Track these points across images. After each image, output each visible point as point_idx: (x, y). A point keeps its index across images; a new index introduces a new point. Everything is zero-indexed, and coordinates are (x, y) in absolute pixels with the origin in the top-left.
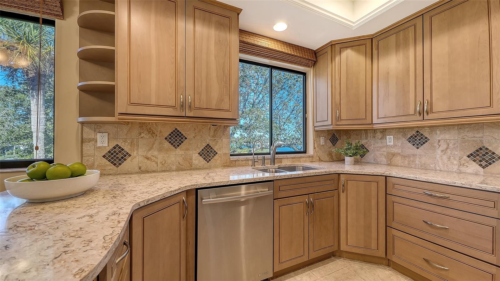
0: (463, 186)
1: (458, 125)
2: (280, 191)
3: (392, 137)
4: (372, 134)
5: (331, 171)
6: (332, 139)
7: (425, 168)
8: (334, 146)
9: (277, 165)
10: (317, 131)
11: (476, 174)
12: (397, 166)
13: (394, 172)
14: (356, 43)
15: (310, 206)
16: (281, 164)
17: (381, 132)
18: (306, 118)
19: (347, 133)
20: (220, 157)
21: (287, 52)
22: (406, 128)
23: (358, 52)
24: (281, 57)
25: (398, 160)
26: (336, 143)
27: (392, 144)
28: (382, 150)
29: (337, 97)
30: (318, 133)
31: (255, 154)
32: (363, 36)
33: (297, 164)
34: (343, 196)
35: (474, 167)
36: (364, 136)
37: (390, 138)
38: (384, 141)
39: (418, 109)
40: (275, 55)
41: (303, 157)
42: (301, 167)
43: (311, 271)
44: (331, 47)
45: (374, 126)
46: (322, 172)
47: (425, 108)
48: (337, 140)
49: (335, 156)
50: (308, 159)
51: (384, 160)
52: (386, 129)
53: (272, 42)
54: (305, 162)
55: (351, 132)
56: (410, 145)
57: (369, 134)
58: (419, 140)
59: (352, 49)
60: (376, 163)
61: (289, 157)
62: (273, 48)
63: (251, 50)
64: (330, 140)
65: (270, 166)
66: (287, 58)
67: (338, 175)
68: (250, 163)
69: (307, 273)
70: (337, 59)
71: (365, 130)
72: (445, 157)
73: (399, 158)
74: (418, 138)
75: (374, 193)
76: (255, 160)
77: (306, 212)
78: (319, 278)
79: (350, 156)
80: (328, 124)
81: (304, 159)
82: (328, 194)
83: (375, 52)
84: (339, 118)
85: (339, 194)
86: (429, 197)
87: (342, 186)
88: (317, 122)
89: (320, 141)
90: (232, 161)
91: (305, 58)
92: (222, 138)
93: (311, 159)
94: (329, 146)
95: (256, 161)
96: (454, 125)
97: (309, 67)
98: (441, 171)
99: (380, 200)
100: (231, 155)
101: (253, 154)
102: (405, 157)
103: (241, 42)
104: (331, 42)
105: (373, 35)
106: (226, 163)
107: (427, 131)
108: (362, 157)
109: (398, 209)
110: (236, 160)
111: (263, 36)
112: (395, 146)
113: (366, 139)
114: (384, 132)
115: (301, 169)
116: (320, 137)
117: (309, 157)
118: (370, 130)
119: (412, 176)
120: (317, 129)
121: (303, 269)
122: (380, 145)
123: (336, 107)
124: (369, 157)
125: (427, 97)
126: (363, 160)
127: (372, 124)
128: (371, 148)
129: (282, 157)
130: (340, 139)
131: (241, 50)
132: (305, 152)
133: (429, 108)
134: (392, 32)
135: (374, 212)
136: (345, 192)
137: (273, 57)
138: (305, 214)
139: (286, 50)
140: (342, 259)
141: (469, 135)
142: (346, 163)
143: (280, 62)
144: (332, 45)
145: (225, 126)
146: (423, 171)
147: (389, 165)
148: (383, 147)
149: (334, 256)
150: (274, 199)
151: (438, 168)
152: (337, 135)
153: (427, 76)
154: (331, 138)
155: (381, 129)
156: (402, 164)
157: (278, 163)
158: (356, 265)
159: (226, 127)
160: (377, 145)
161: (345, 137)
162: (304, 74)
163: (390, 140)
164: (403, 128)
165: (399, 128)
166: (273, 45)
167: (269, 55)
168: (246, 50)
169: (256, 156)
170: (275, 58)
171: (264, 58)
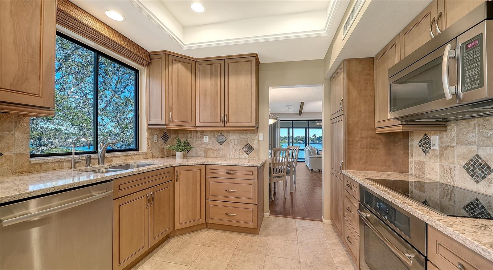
0: (242, 165)
1: (239, 131)
2: (120, 190)
3: (207, 136)
4: (194, 134)
5: (168, 165)
6: (164, 137)
7: (225, 157)
8: (165, 143)
9: (107, 165)
10: (151, 129)
11: (246, 159)
12: (210, 157)
13: (210, 161)
14: (185, 60)
15: (150, 199)
16: (111, 163)
17: (200, 133)
18: (139, 116)
19: (176, 132)
20: (8, 160)
21: (120, 43)
22: (215, 131)
23: (187, 68)
24: (112, 46)
25: (211, 153)
26: (167, 141)
27: (207, 141)
28: (201, 146)
29: (170, 101)
30: (151, 131)
31: (76, 154)
32: (190, 57)
33: (129, 162)
34: (177, 184)
35: (245, 155)
36: (189, 135)
37: (206, 138)
38: (202, 139)
39: (222, 119)
40: (105, 42)
41: (137, 155)
42: (136, 165)
43: (151, 258)
44: (165, 56)
45: (197, 128)
46: (161, 167)
47: (225, 119)
48: (168, 138)
49: (166, 152)
50: (141, 156)
51: (202, 153)
52: (204, 131)
53: (102, 26)
54: (139, 159)
55: (179, 131)
56: (217, 142)
57: (192, 134)
58: (222, 139)
59: (182, 64)
60: (198, 156)
61: (120, 155)
62: (102, 33)
63: (70, 23)
64: (162, 138)
65: (98, 166)
66: (120, 50)
67: (173, 168)
68: (67, 165)
69: (147, 262)
70: (170, 68)
71: (189, 130)
72: (233, 150)
73: (211, 151)
74: (221, 138)
75: (198, 178)
76: (76, 161)
77: (146, 205)
78: (158, 260)
79: (180, 152)
80: (162, 123)
81: (137, 156)
82: (165, 185)
83: (198, 72)
84: (171, 120)
85: (173, 184)
86: (227, 175)
87: (176, 177)
88: (150, 120)
89: (153, 138)
90: (35, 164)
91: (139, 56)
92: (13, 132)
93: (144, 156)
94: (162, 143)
95: (78, 162)
96: (237, 131)
97: (143, 65)
98: (232, 158)
99: (202, 182)
100: (32, 156)
101: (73, 154)
102: (214, 151)
103: (58, 9)
104: (165, 51)
105: (197, 59)
106: (23, 167)
107: (226, 133)
108: (187, 152)
109: (212, 186)
110: (41, 162)
111: (89, 14)
112: (209, 143)
113: (191, 137)
114: (202, 132)
115: (136, 167)
116: (153, 134)
117: (143, 154)
118: (193, 131)
119: (219, 163)
120: (150, 127)
121: (142, 261)
122: (200, 142)
123: (169, 109)
124: (193, 152)
125: (226, 112)
126: (188, 155)
127: (196, 126)
128: (193, 145)
129: (112, 156)
130: (171, 137)
131: (59, 21)
132: (137, 149)
133: (227, 119)
134: (208, 62)
135: (198, 192)
136: (178, 181)
137: (101, 43)
138: (146, 207)
139: (119, 41)
140: (176, 237)
141: (243, 136)
142: (177, 158)
143: (110, 50)
144: (166, 54)
145: (19, 115)
146: (224, 159)
147: (205, 157)
148: (202, 144)
149: (168, 238)
150: (114, 200)
151: (231, 157)
152: (168, 134)
153: (226, 99)
154: (162, 137)
155: (201, 131)
156: (213, 156)
157: (107, 162)
158: (186, 237)
159: (21, 116)
160: (198, 143)
161: (174, 136)
162: (137, 71)
163: (206, 139)
164: (214, 131)
165: (211, 131)
166: (103, 29)
167: (97, 39)
168: (63, 21)
169: (78, 156)
170: (105, 44)
171: (89, 40)
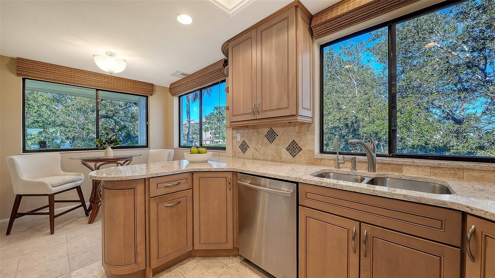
2: (307, 198)
20: (304, 153)
90: (317, 159)
92: (306, 134)
106: (311, 160)
110: (320, 158)
167: (368, 13)
168: (332, 28)
169: (342, 156)
170: (383, 10)
171: (363, 22)
